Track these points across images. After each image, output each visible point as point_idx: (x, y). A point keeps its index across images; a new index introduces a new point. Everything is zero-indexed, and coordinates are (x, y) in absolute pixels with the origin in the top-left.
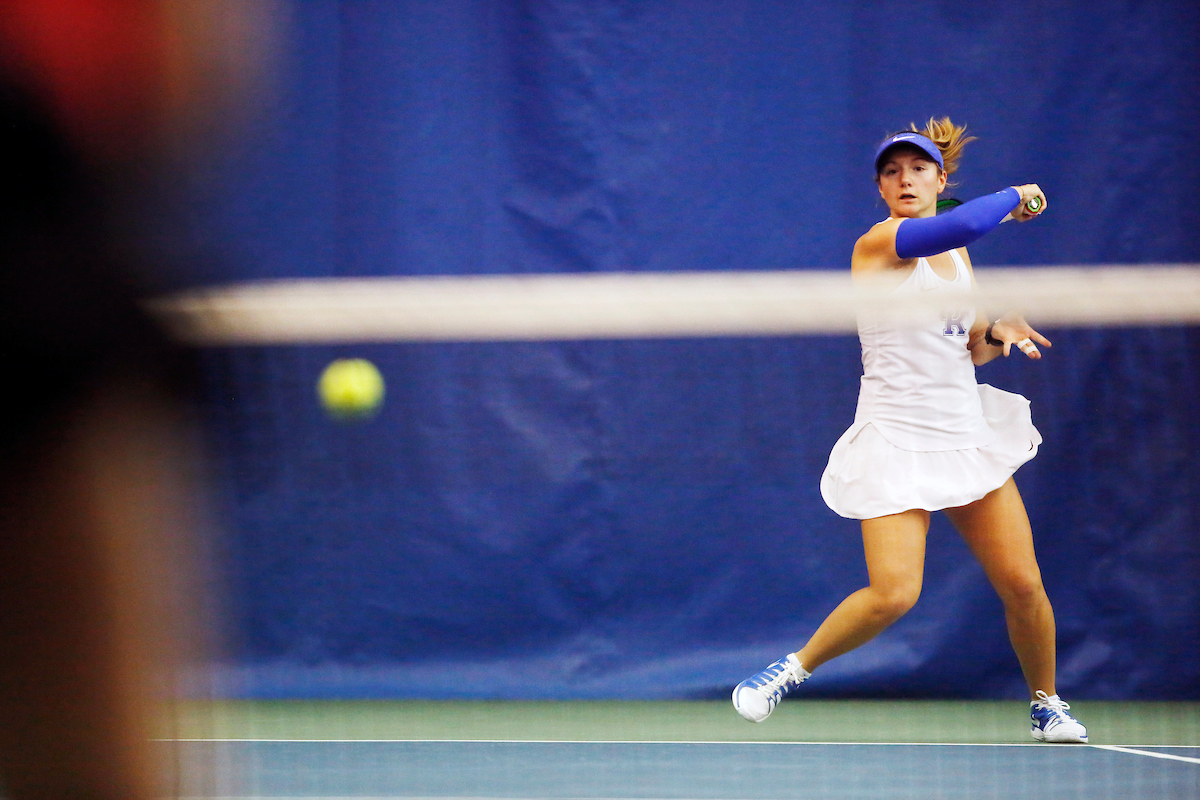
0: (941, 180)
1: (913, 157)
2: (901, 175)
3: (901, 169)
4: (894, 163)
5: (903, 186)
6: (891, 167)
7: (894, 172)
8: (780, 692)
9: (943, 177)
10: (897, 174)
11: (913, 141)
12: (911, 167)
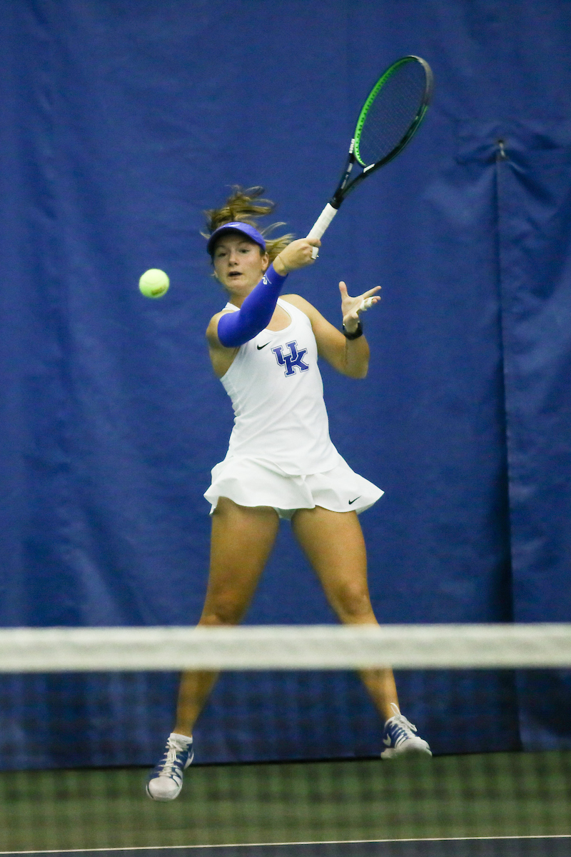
0: (264, 260)
1: (238, 242)
2: (230, 256)
3: (229, 251)
4: (223, 246)
5: (230, 265)
6: (221, 250)
7: (223, 255)
8: (176, 767)
9: (266, 258)
10: (226, 256)
11: (237, 228)
12: (236, 250)
